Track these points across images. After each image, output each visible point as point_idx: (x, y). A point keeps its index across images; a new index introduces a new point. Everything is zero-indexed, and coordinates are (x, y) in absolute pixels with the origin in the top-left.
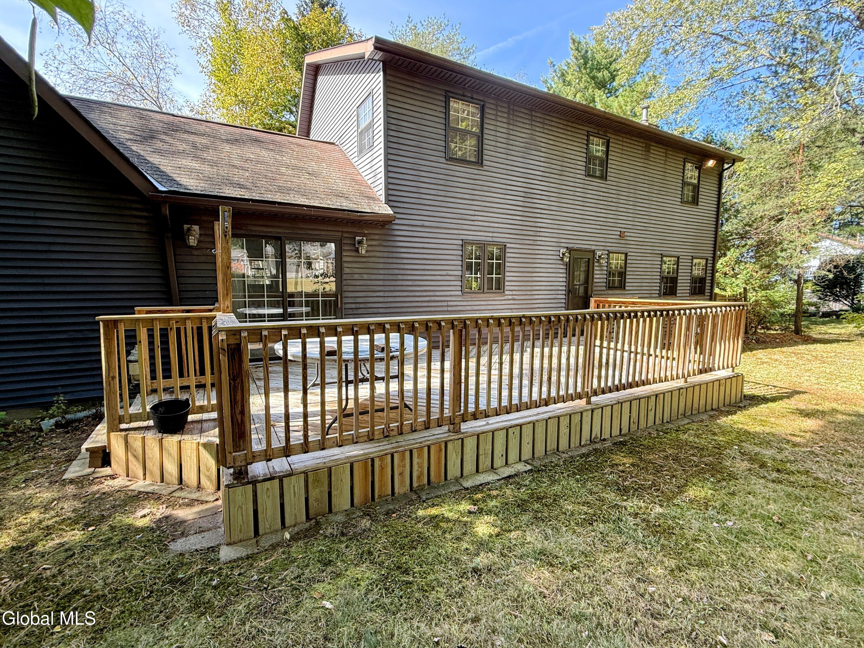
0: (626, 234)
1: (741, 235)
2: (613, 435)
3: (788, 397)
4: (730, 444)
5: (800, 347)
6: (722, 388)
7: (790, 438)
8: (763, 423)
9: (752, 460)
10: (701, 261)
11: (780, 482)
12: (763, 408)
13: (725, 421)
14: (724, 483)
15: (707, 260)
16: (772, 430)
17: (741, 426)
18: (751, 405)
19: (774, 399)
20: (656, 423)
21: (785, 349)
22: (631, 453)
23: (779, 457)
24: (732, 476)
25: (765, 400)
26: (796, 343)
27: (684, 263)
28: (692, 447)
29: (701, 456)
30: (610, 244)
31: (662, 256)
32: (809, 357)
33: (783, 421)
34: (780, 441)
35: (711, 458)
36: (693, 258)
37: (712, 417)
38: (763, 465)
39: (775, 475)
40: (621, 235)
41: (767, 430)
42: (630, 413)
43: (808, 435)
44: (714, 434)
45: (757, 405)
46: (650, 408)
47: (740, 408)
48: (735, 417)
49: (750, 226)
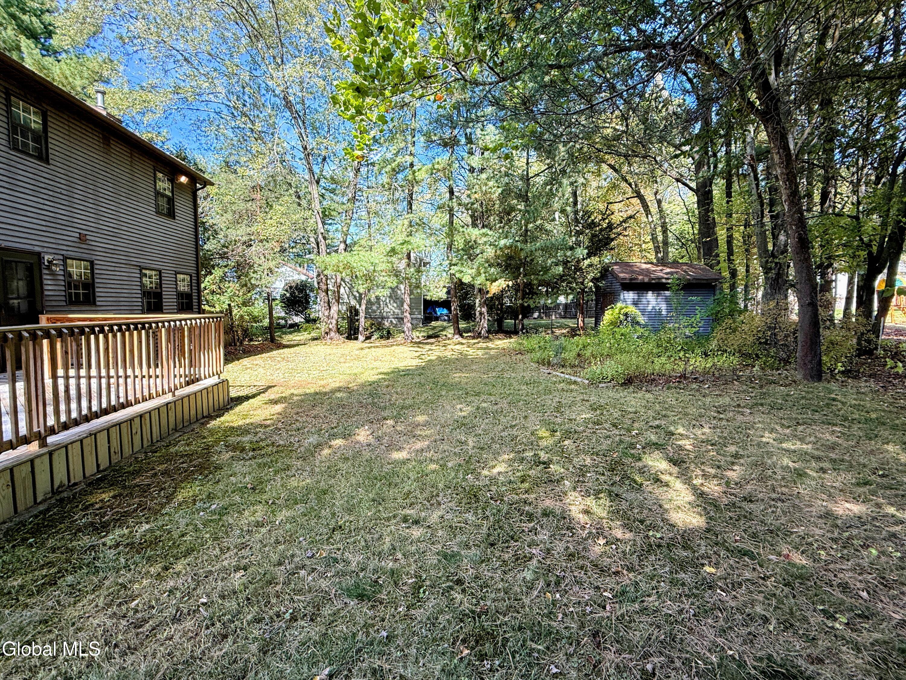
0: (88, 237)
1: (220, 255)
2: (87, 475)
3: (263, 392)
4: (217, 442)
5: (274, 352)
6: (211, 395)
7: (263, 422)
8: (245, 417)
9: (234, 449)
10: (186, 276)
11: (255, 458)
12: (246, 405)
13: (214, 424)
14: (211, 476)
15: (191, 276)
16: (251, 421)
17: (227, 424)
18: (236, 405)
19: (254, 396)
20: (145, 446)
21: (264, 355)
22: (111, 485)
23: (255, 439)
24: (218, 468)
25: (247, 398)
26: (272, 350)
27: (167, 277)
28: (182, 456)
29: (191, 461)
30: (65, 248)
31: (141, 268)
32: (279, 359)
33: (259, 412)
34: (256, 427)
35: (200, 460)
36: (177, 273)
37: (202, 424)
38: (243, 450)
39: (251, 454)
40: (82, 239)
41: (248, 421)
42: (109, 442)
43: (275, 417)
44: (204, 438)
45: (240, 403)
46: (134, 432)
47: (227, 410)
48: (222, 419)
49: (227, 248)
